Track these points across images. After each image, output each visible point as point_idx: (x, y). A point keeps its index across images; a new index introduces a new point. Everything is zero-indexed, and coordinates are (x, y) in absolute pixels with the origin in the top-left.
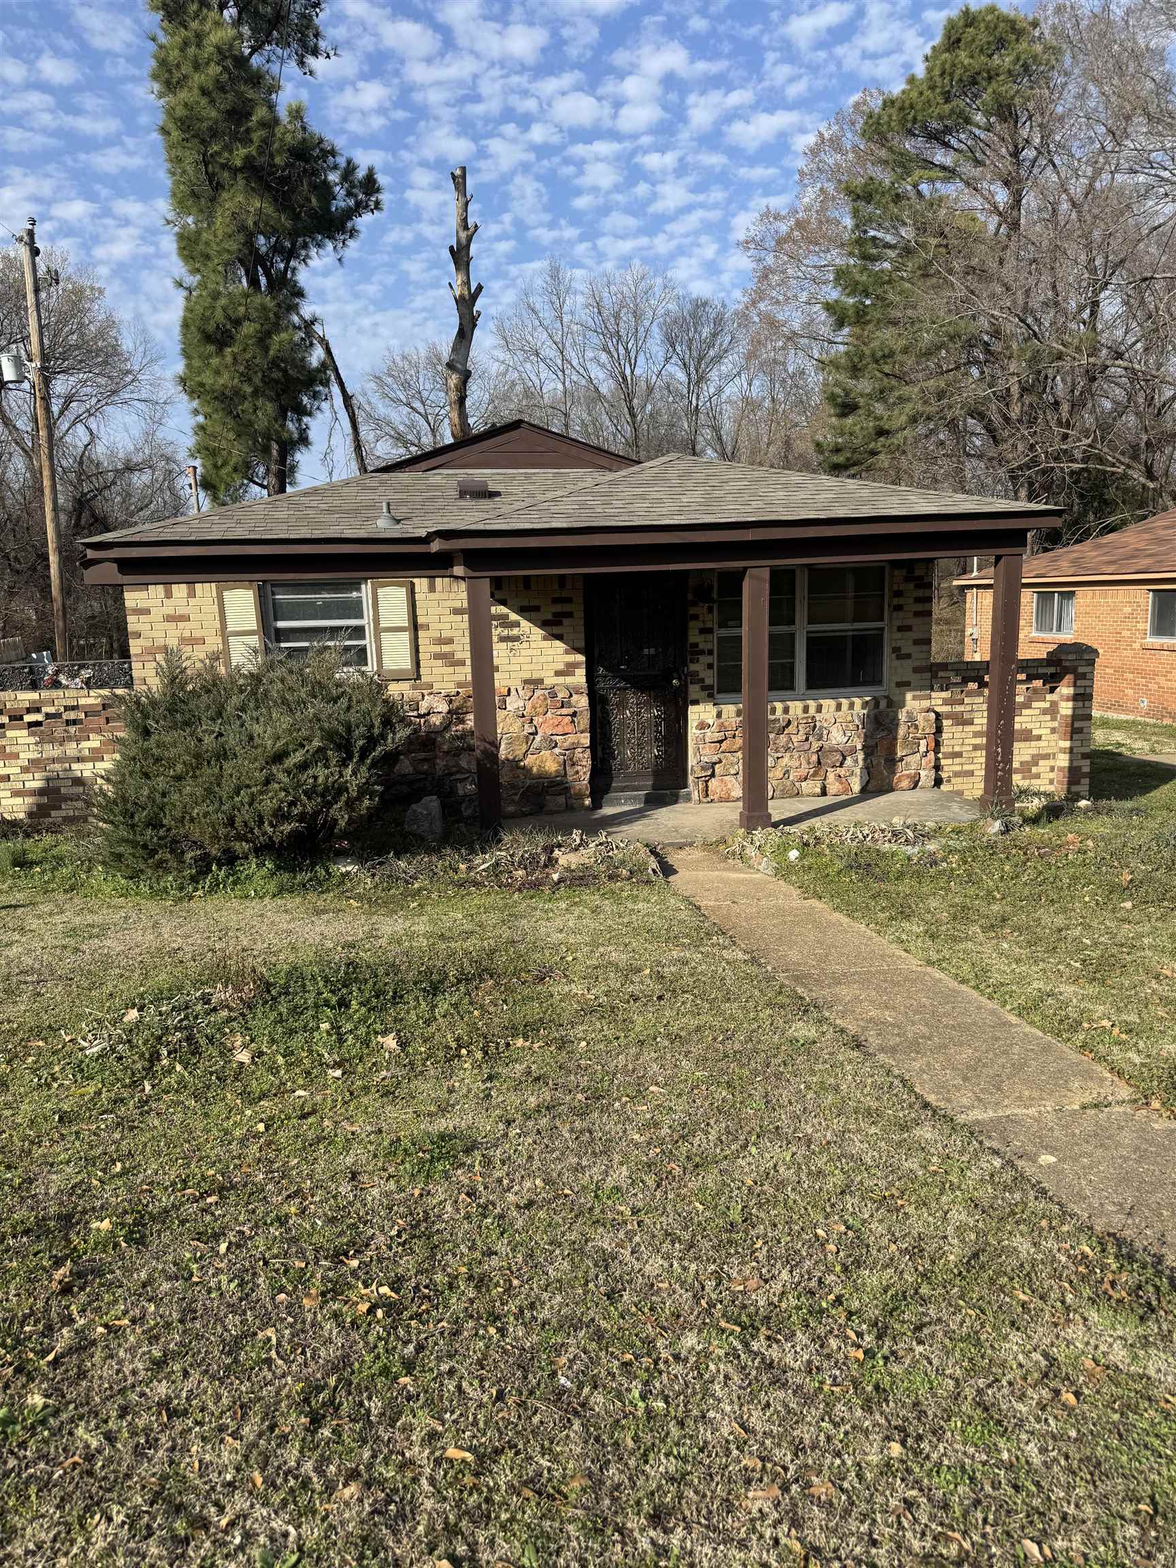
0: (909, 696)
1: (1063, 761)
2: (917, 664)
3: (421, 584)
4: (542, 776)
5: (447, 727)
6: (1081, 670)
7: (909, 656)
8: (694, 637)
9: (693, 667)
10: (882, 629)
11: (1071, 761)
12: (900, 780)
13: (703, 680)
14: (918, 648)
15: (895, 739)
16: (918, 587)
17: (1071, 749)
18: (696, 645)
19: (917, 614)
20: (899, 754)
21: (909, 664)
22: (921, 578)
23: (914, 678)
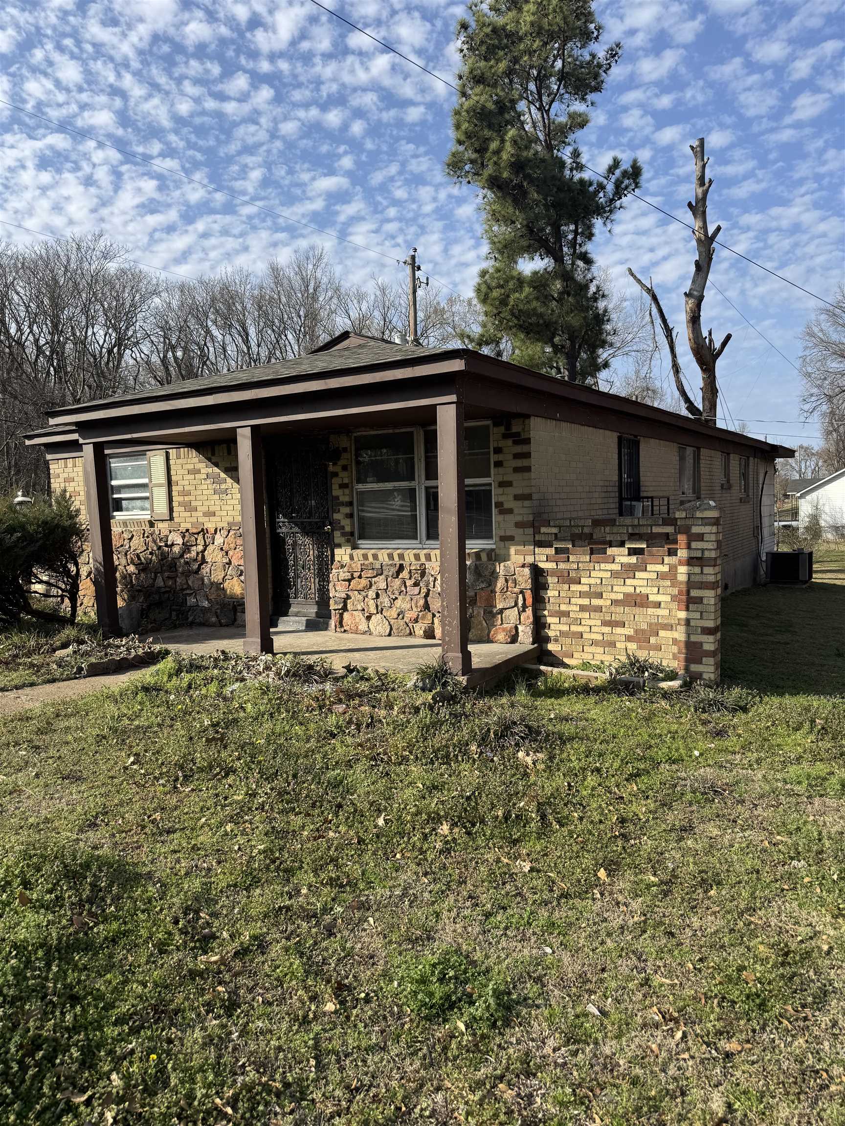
0: (512, 550)
1: (680, 634)
2: (519, 518)
3: (173, 453)
4: (232, 597)
5: (182, 556)
6: (695, 530)
7: (510, 511)
8: (336, 492)
9: (336, 516)
10: (490, 484)
11: (688, 635)
12: (496, 633)
13: (343, 528)
14: (519, 503)
15: (493, 592)
16: (516, 443)
17: (688, 622)
18: (337, 498)
19: (517, 470)
20: (499, 606)
21: (511, 519)
22: (518, 434)
23: (517, 533)
